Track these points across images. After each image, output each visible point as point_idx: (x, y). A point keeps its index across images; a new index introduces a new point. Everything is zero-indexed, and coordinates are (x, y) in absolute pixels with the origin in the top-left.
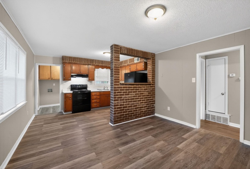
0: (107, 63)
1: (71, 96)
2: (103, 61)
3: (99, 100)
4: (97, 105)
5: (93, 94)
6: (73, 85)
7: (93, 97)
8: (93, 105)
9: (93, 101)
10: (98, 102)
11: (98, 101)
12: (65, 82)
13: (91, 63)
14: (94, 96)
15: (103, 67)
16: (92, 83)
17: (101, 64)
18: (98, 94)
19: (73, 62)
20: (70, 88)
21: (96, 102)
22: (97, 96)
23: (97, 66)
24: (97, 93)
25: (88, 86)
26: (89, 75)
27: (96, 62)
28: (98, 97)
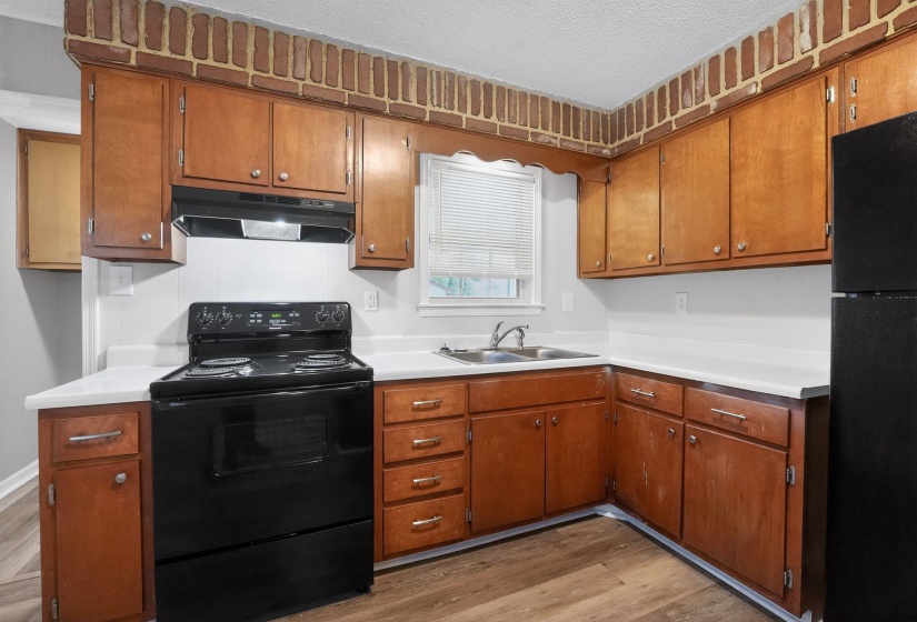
0: (524, 114)
1: (128, 443)
2: (488, 87)
3: (456, 462)
4: (435, 525)
5: (397, 406)
6: (215, 307)
7: (400, 438)
8: (404, 521)
9: (397, 483)
10: (445, 485)
11: (448, 474)
12: (135, 279)
13: (379, 93)
14: (412, 430)
15: (492, 145)
16: (393, 293)
17: (476, 112)
18: (449, 400)
19: (189, 56)
20: (184, 337)
21: (429, 494)
22: (443, 428)
23: (437, 123)
24: (441, 393)
25: (362, 319)
26: (367, 215)
27: (431, 84)
28: (453, 436)
